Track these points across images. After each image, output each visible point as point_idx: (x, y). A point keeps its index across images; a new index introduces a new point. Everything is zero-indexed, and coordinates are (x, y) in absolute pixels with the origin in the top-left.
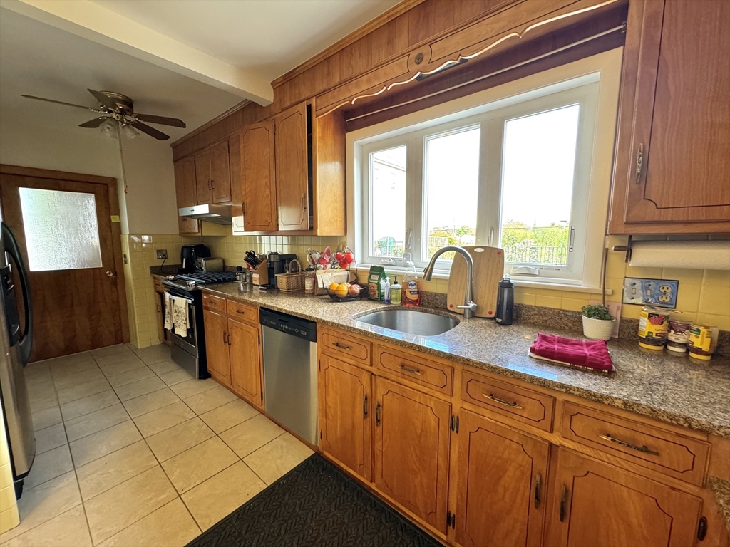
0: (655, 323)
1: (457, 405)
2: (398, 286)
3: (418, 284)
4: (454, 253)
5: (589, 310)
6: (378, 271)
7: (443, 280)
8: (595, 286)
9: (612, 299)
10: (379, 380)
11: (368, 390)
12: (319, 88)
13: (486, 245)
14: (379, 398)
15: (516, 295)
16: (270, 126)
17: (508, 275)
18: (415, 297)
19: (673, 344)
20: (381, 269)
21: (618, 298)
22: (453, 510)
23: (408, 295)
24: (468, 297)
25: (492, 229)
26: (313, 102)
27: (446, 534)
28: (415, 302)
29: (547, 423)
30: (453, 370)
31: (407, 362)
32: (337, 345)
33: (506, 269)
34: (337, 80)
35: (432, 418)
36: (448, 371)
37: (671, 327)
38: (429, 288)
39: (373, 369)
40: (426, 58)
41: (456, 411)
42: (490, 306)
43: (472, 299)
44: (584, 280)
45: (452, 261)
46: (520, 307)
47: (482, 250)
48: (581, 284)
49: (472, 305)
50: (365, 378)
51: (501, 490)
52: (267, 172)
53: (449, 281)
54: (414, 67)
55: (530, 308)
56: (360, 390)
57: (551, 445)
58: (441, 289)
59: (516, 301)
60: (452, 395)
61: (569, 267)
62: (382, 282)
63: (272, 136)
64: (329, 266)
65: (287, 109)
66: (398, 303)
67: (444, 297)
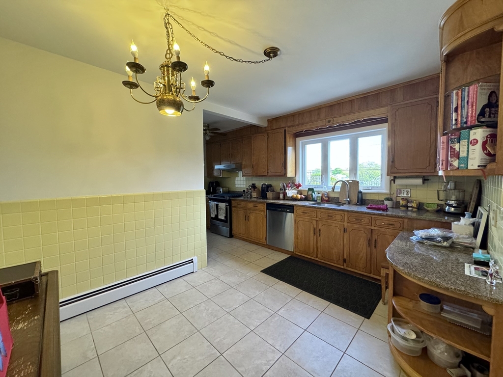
0: (403, 201)
1: (346, 224)
2: (320, 195)
3: (328, 194)
4: (341, 182)
5: (386, 198)
6: (311, 190)
7: (338, 192)
8: (388, 192)
9: (393, 195)
10: (319, 222)
11: (315, 226)
12: (289, 124)
13: (353, 179)
14: (320, 228)
15: (363, 196)
16: (266, 135)
17: (361, 189)
18: (327, 199)
19: (409, 207)
20: (313, 189)
21: (395, 195)
22: (345, 257)
23: (324, 198)
24: (347, 197)
25: (355, 174)
26: (287, 129)
27: (343, 266)
28: (327, 201)
29: (370, 224)
30: (344, 214)
31: (329, 215)
32: (303, 213)
33: (360, 187)
34: (297, 123)
35: (338, 230)
36: (343, 215)
37: (408, 202)
38: (332, 195)
39: (317, 219)
40: (331, 121)
41: (345, 226)
42: (355, 200)
43: (349, 198)
44: (385, 190)
45: (341, 186)
46: (365, 200)
47: (351, 181)
48: (384, 191)
49: (348, 199)
50: (314, 222)
51: (359, 246)
52: (264, 152)
53: (340, 193)
54: (327, 124)
55: (369, 200)
56: (312, 226)
57: (372, 229)
58: (336, 196)
59: (363, 198)
60: (344, 222)
61: (381, 187)
62: (313, 194)
63: (266, 139)
64: (290, 188)
65: (274, 129)
66: (320, 201)
67: (338, 198)
